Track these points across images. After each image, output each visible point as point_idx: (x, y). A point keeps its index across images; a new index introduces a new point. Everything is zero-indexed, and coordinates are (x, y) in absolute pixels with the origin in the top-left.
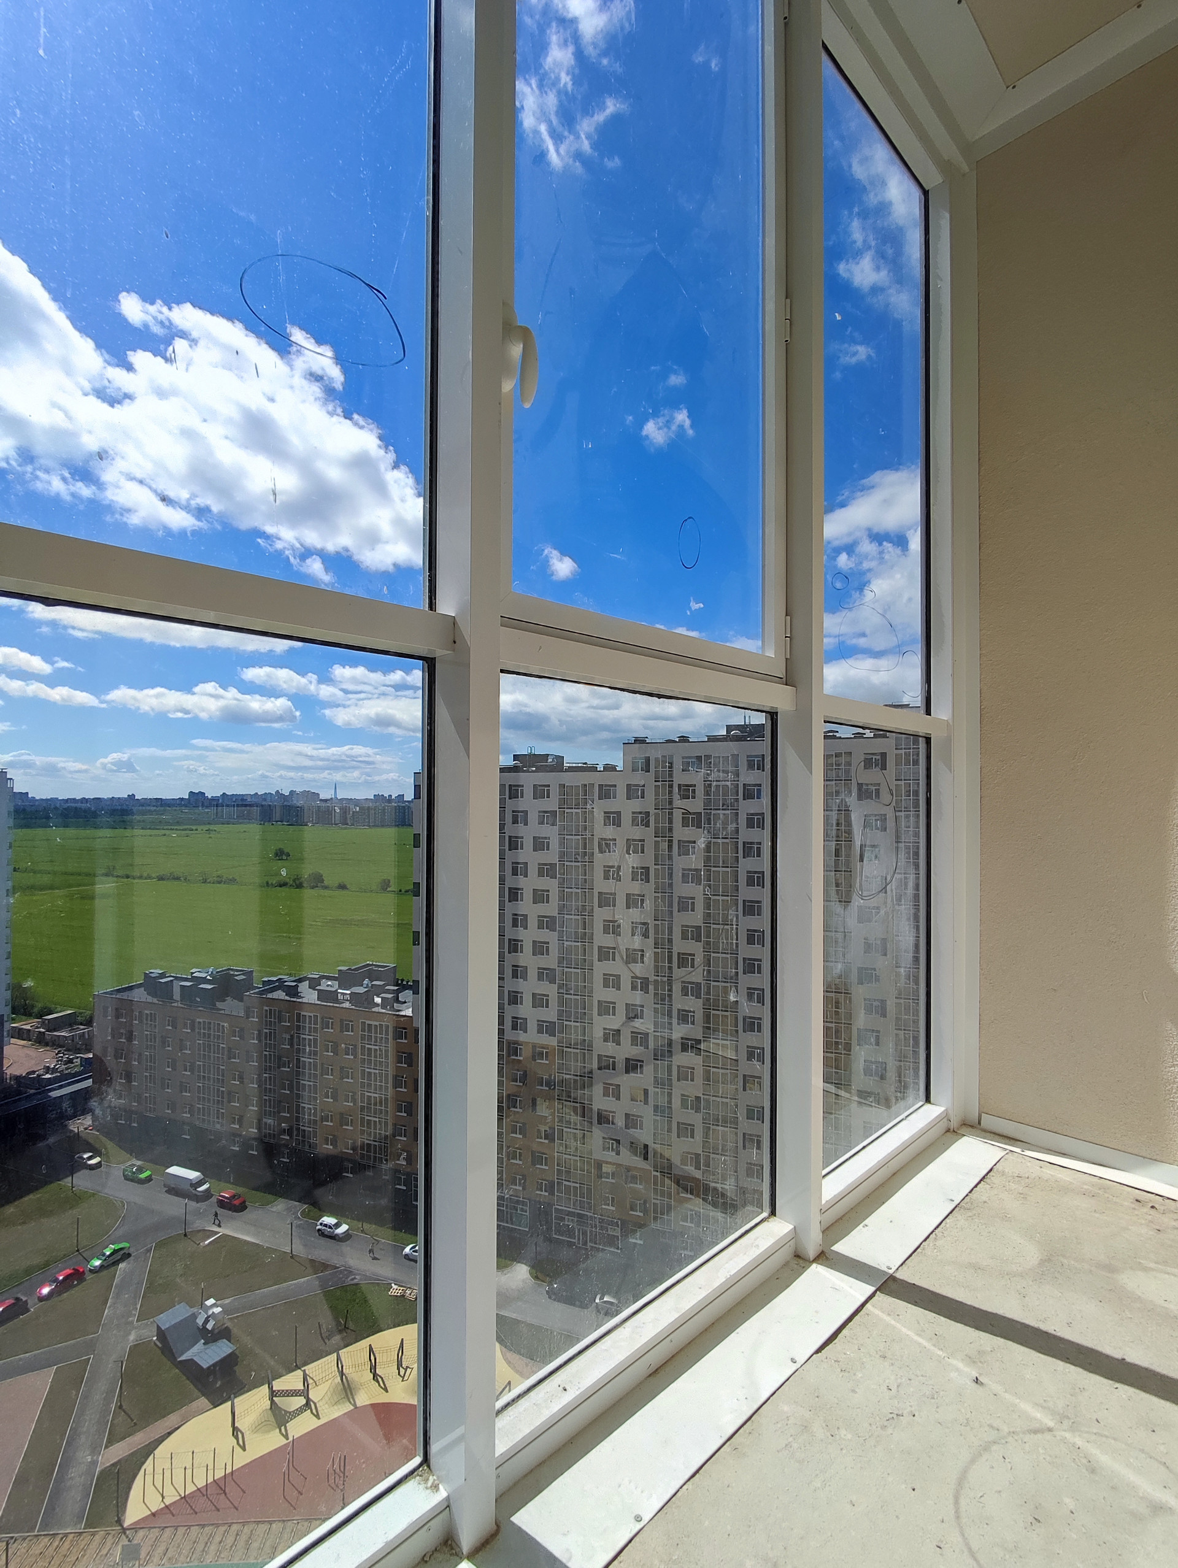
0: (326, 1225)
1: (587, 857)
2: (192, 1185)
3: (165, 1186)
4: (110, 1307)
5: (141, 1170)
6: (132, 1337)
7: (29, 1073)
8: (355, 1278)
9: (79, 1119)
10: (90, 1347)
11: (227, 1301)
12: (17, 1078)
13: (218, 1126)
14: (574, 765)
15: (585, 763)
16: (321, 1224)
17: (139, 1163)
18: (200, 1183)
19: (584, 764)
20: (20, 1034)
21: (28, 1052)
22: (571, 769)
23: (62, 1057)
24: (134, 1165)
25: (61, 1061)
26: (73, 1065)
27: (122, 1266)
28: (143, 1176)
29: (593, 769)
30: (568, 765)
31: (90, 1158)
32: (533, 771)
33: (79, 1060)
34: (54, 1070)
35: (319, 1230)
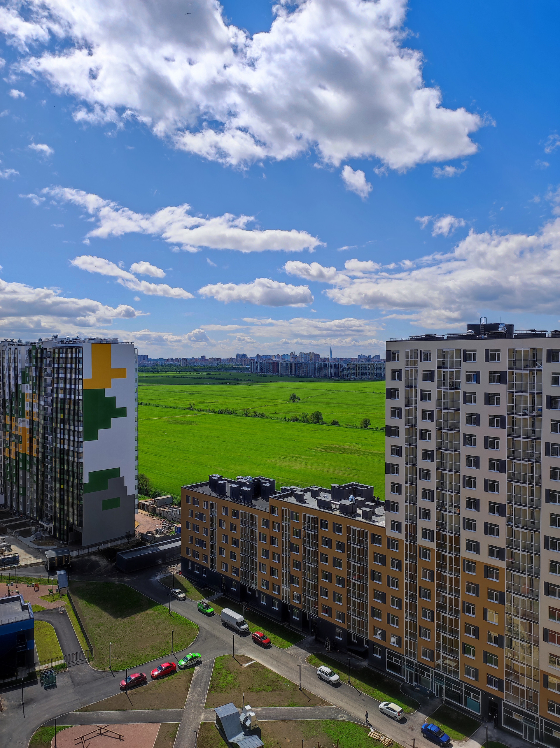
0: (323, 672)
1: (535, 412)
2: (237, 623)
3: (222, 620)
4: (190, 694)
5: (207, 607)
6: (202, 717)
7: (147, 533)
8: (344, 716)
9: (174, 566)
10: (180, 716)
11: (259, 709)
12: (141, 534)
13: (253, 586)
14: (523, 332)
15: (534, 331)
16: (320, 671)
17: (207, 601)
18: (242, 623)
19: (532, 331)
20: (143, 507)
21: (148, 519)
22: (521, 336)
23: (165, 524)
24: (203, 602)
25: (165, 527)
26: (171, 531)
27: (197, 668)
28: (209, 611)
29: (542, 335)
30: (518, 332)
31: (179, 593)
32: (485, 339)
33: (174, 527)
34: (161, 533)
35: (318, 674)
